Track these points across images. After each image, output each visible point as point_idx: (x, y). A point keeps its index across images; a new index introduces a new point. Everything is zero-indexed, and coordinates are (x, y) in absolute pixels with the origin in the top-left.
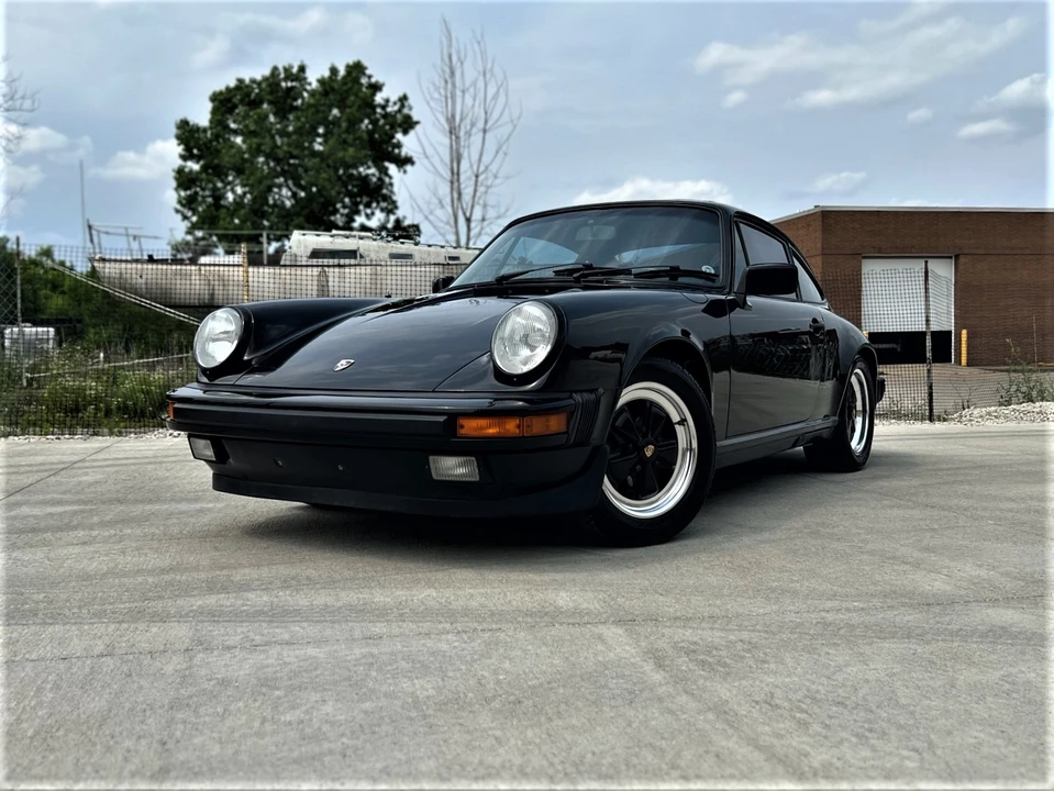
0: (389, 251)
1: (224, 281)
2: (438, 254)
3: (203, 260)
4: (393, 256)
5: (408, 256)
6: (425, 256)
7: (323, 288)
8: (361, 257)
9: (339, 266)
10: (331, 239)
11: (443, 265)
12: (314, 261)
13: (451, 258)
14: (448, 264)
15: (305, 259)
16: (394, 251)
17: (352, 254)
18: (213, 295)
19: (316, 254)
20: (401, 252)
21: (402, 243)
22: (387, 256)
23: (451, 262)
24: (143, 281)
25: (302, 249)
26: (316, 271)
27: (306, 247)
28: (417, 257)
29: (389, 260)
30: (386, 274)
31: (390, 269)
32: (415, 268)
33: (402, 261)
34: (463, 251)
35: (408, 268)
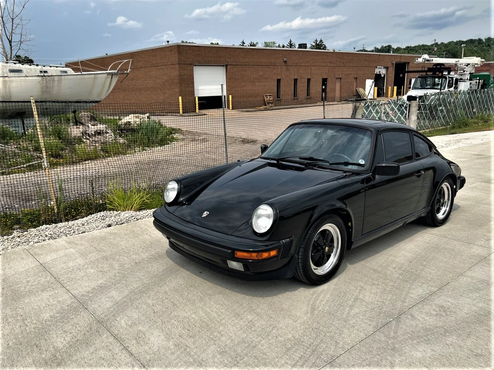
0: (8, 68)
2: (36, 70)
4: (12, 71)
5: (19, 71)
6: (29, 71)
11: (42, 76)
13: (41, 72)
14: (44, 76)
16: (11, 68)
20: (15, 68)
22: (8, 71)
23: (46, 75)
28: (24, 71)
29: (9, 74)
30: (11, 82)
31: (13, 79)
32: (27, 78)
33: (16, 74)
34: (49, 68)
35: (23, 78)
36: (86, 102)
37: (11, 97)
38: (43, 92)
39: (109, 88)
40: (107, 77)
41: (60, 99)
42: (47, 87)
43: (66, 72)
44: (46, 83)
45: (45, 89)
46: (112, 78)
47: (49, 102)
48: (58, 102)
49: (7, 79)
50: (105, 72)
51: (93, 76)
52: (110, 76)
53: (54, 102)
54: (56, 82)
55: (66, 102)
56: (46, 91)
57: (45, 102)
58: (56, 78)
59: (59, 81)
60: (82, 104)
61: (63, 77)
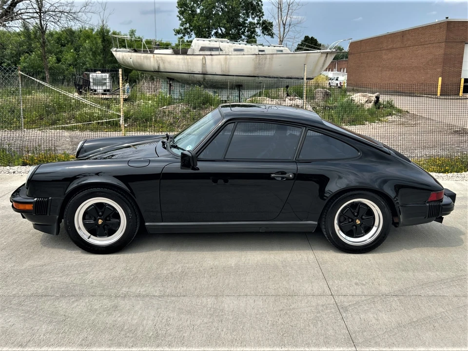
0: (233, 48)
1: (163, 61)
2: (255, 49)
3: (156, 51)
4: (236, 50)
5: (242, 50)
6: (249, 50)
7: (204, 65)
8: (221, 50)
9: (211, 55)
10: (209, 42)
11: (256, 55)
12: (201, 53)
13: (260, 51)
14: (259, 54)
15: (198, 51)
16: (236, 48)
17: (217, 49)
18: (159, 67)
19: (202, 49)
20: (239, 48)
21: (240, 44)
22: (233, 50)
23: (260, 53)
24: (131, 60)
25: (197, 47)
26: (202, 57)
27: (198, 46)
28: (246, 50)
29: (233, 52)
30: (231, 59)
31: (233, 56)
32: (243, 56)
33: (238, 53)
34: (267, 47)
35: (241, 56)
36: (298, 78)
37: (229, 71)
38: (255, 68)
39: (323, 66)
40: (321, 56)
41: (271, 75)
42: (259, 64)
43: (282, 51)
44: (259, 60)
45: (258, 66)
46: (327, 57)
47: (262, 77)
48: (270, 77)
49: (228, 56)
50: (319, 51)
51: (305, 55)
52: (325, 55)
53: (266, 77)
54: (268, 60)
55: (277, 78)
56: (258, 68)
57: (258, 77)
58: (268, 56)
59: (271, 59)
60: (292, 80)
61: (275, 56)
